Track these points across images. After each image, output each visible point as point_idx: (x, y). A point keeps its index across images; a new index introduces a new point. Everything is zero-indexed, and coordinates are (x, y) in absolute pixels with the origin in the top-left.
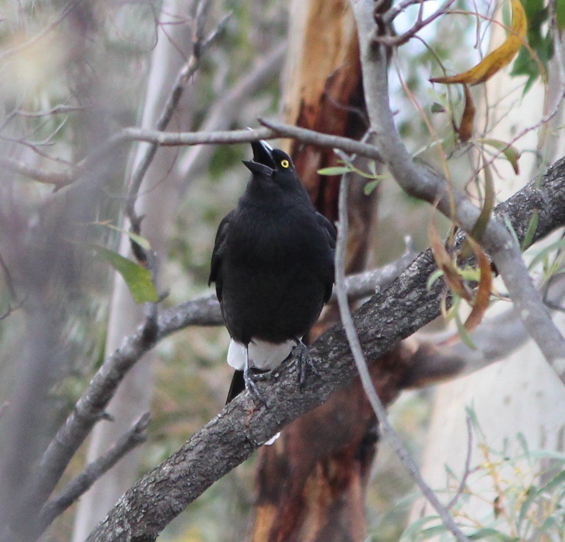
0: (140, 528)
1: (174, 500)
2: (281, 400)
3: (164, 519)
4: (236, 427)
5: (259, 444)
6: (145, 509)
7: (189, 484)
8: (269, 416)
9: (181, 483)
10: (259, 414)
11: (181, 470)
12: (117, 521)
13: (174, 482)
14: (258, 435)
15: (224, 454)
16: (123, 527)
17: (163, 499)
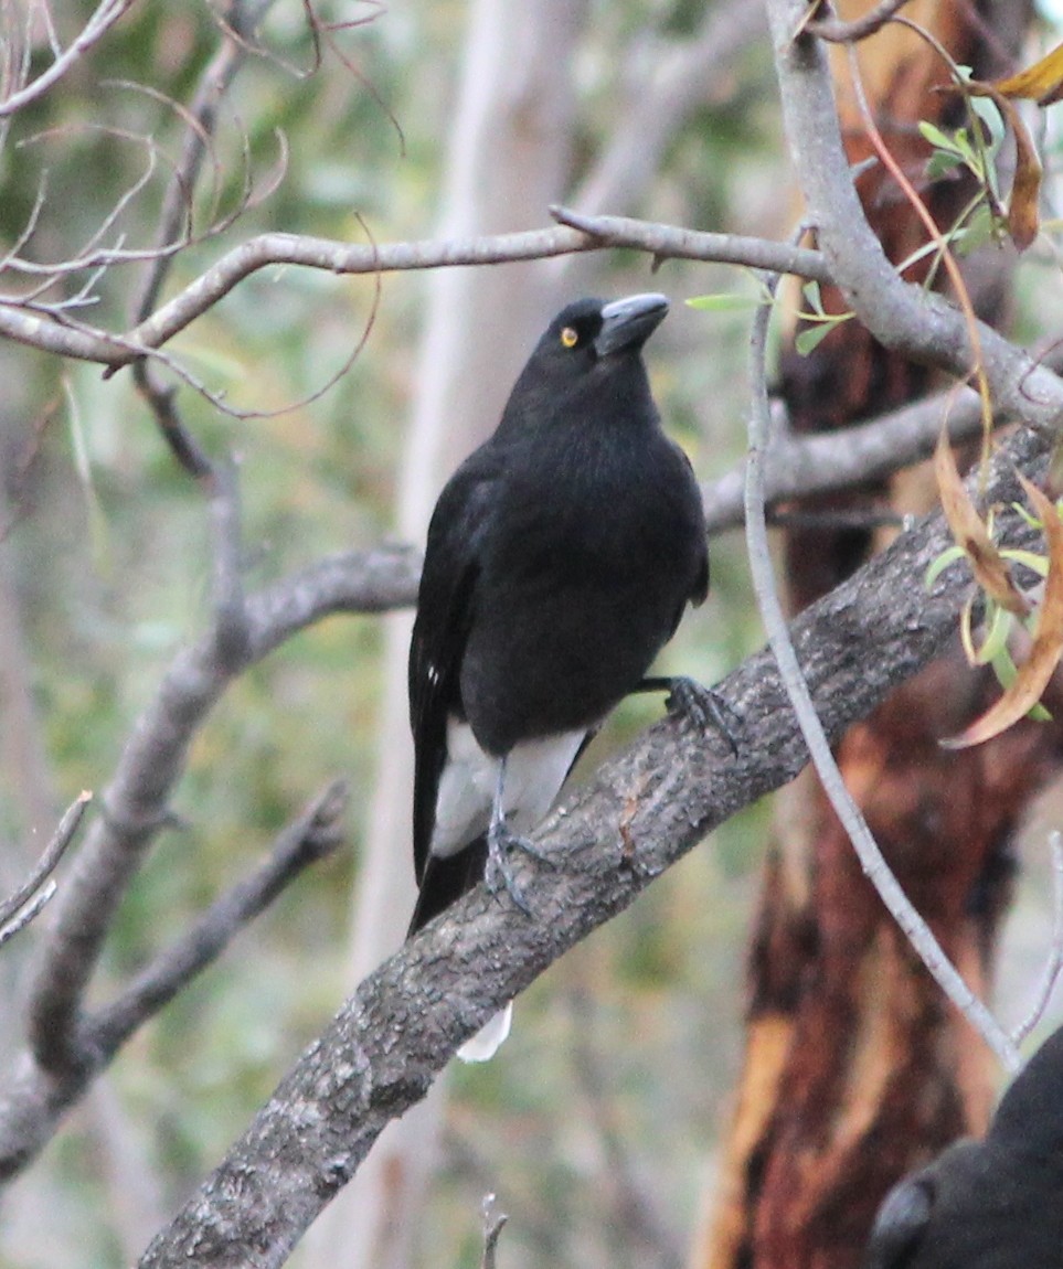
0: (390, 1065)
1: (466, 1002)
2: (699, 772)
3: (444, 1045)
4: (600, 835)
5: (651, 872)
6: (400, 1023)
7: (498, 965)
8: (672, 810)
9: (479, 963)
10: (650, 805)
11: (480, 935)
12: (339, 1052)
13: (464, 961)
14: (649, 852)
15: (574, 896)
16: (353, 1064)
17: (441, 998)
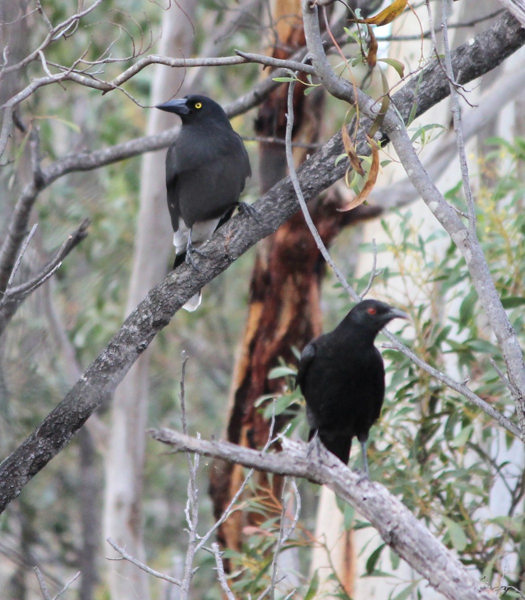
0: (159, 315)
1: (180, 297)
2: (248, 230)
3: (174, 309)
4: (219, 248)
5: (234, 259)
6: (161, 303)
7: (189, 286)
8: (240, 240)
9: (184, 285)
10: (233, 239)
11: (184, 277)
12: (143, 311)
13: (179, 285)
14: (233, 253)
15: (212, 266)
16: (147, 314)
17: (173, 296)
